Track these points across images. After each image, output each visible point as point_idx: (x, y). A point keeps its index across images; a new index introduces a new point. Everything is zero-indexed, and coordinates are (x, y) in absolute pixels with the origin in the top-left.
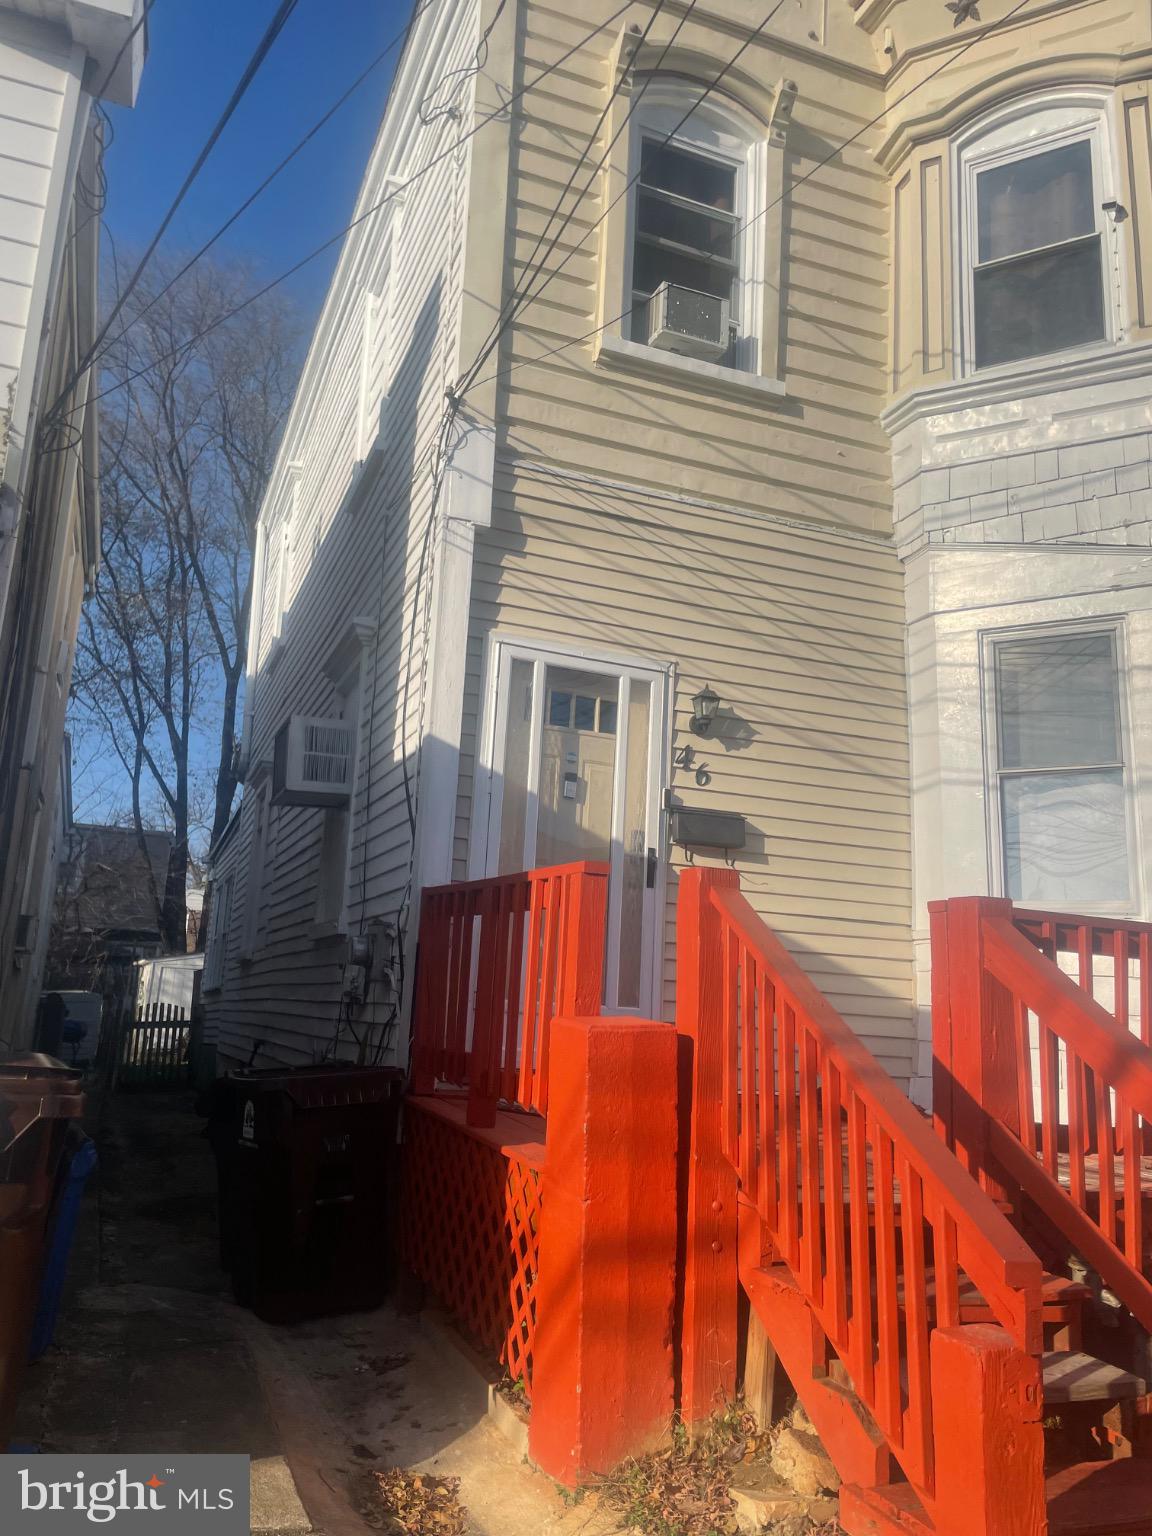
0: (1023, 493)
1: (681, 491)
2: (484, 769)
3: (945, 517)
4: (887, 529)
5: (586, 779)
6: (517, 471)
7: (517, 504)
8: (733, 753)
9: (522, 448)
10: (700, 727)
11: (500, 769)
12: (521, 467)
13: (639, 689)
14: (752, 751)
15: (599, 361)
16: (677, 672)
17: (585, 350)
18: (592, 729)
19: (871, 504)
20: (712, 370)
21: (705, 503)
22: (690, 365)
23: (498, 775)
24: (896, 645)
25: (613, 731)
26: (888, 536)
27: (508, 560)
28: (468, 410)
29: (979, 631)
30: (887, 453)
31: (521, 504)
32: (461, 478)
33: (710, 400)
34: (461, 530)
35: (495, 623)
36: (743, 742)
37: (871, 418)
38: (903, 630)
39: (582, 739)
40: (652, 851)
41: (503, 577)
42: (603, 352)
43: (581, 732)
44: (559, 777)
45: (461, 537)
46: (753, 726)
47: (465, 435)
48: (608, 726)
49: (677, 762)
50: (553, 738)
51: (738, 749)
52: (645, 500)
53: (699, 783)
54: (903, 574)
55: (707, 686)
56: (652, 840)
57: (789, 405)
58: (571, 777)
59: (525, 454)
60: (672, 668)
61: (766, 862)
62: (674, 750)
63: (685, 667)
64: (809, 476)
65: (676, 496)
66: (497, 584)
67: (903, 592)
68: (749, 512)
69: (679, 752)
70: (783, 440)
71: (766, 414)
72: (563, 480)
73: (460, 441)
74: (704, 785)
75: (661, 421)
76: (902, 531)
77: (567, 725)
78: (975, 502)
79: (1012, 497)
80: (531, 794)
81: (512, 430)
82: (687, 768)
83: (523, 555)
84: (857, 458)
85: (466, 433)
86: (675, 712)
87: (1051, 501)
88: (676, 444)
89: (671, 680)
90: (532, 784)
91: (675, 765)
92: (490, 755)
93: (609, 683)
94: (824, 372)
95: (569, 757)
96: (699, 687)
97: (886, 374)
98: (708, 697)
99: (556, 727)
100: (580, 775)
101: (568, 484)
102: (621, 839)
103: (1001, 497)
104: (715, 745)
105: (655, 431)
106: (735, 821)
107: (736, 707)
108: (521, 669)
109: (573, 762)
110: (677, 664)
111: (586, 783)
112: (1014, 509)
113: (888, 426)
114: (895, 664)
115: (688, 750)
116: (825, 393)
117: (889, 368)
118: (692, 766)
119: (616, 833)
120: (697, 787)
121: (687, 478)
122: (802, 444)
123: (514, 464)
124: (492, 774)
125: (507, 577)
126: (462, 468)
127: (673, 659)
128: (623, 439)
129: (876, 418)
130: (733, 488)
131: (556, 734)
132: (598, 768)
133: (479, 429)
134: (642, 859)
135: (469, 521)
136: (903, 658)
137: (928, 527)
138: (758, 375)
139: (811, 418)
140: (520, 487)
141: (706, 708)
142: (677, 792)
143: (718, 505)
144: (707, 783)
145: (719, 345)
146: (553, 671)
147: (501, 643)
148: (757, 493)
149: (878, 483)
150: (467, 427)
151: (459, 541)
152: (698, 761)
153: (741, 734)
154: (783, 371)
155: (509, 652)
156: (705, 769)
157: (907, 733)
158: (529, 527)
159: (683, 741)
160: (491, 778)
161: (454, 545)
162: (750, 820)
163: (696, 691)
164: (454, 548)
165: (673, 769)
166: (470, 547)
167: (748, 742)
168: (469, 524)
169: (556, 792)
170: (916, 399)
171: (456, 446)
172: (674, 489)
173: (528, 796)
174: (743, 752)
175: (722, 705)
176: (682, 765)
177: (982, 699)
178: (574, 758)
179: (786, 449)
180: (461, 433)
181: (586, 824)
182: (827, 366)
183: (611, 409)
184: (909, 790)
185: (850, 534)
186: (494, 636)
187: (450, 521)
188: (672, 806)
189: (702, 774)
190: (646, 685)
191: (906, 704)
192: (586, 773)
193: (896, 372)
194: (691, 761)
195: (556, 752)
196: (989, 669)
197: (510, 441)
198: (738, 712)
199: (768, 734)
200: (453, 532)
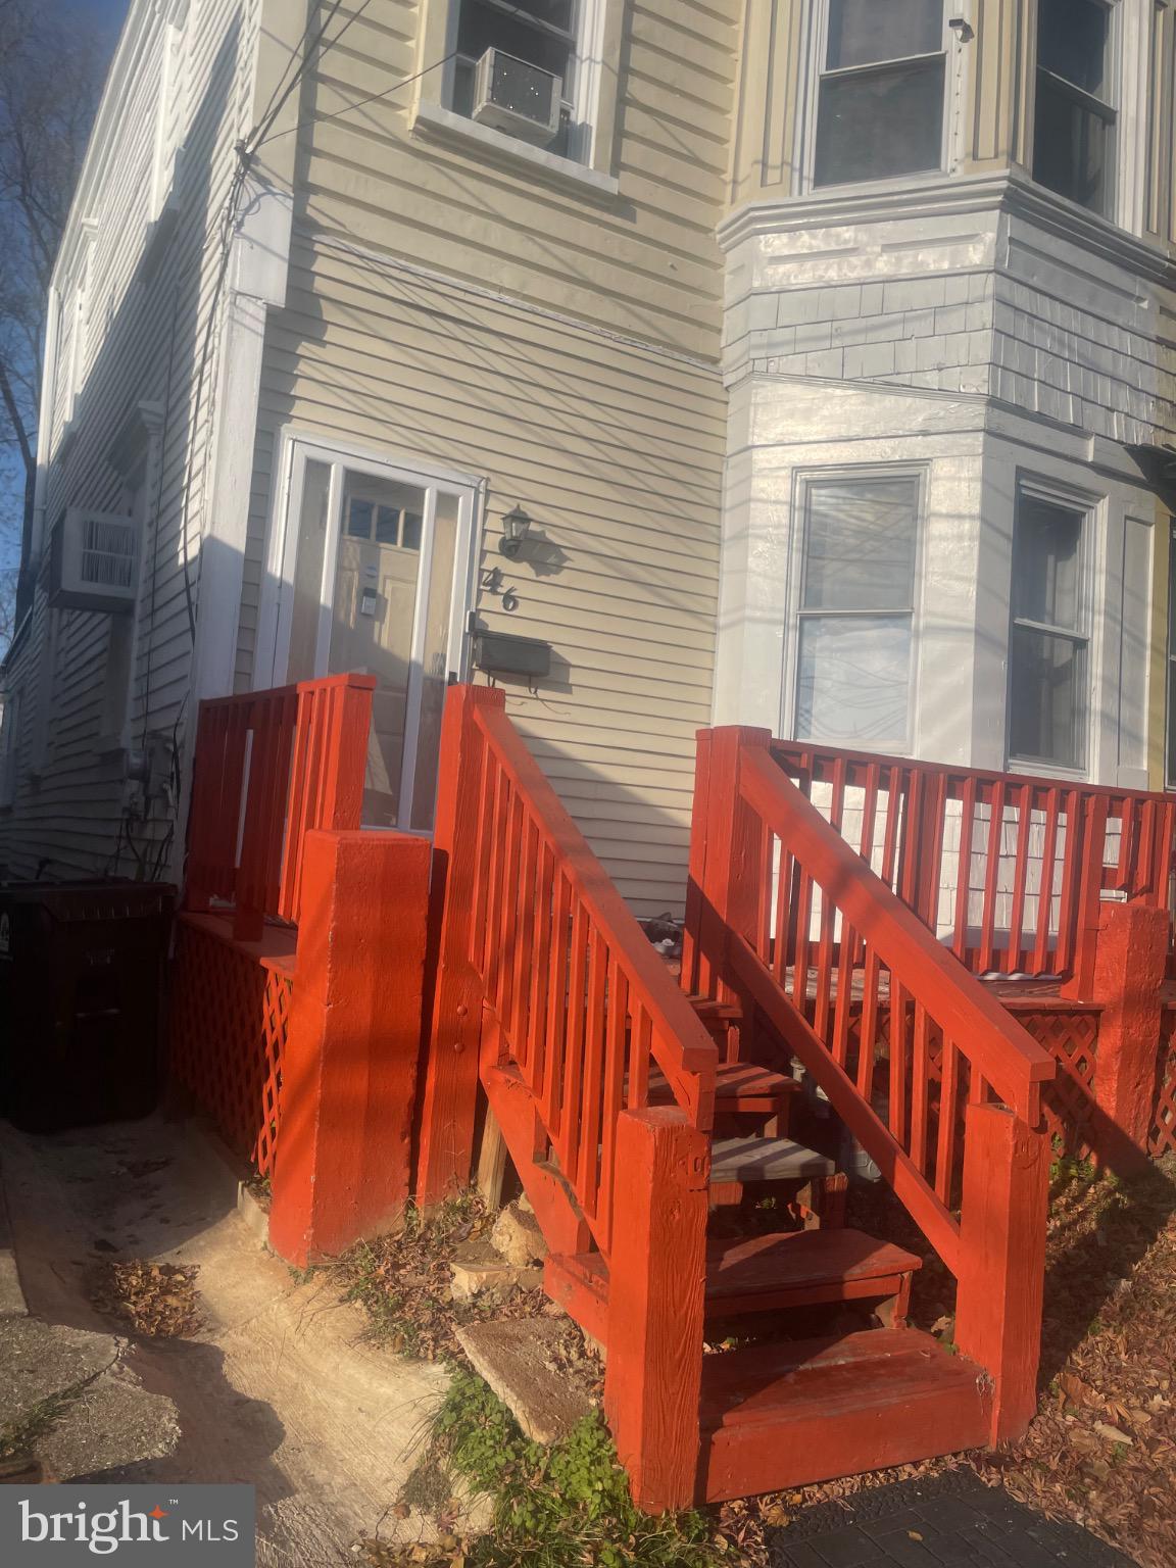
0: (847, 326)
1: (501, 289)
2: (273, 578)
3: (771, 345)
4: (716, 355)
5: (386, 596)
6: (318, 248)
7: (316, 285)
8: (543, 578)
9: (324, 222)
10: (510, 549)
11: (290, 578)
12: (322, 243)
13: (447, 503)
14: (562, 578)
15: (415, 131)
16: (489, 488)
17: (400, 116)
18: (395, 543)
19: (701, 325)
20: (540, 156)
21: (527, 305)
22: (516, 147)
23: (288, 585)
24: (714, 477)
25: (417, 547)
26: (715, 361)
27: (305, 348)
28: (261, 170)
29: (793, 468)
30: (719, 271)
31: (320, 285)
32: (252, 248)
33: (537, 190)
34: (251, 308)
35: (289, 418)
36: (555, 567)
37: (707, 230)
38: (723, 462)
39: (383, 552)
40: (453, 675)
41: (299, 367)
42: (419, 120)
43: (382, 545)
44: (357, 593)
45: (251, 315)
46: (564, 551)
47: (257, 199)
48: (412, 540)
49: (484, 584)
50: (351, 549)
51: (549, 575)
52: (460, 295)
53: (505, 607)
54: (727, 403)
55: (518, 506)
56: (453, 663)
57: (622, 205)
58: (369, 592)
59: (327, 228)
60: (483, 483)
61: (570, 692)
62: (481, 571)
63: (497, 483)
64: (637, 286)
65: (494, 295)
66: (293, 374)
67: (726, 422)
68: (573, 320)
69: (486, 574)
70: (615, 244)
71: (596, 213)
72: (370, 263)
73: (251, 205)
74: (511, 610)
75: (482, 208)
76: (729, 356)
77: (367, 536)
78: (802, 332)
79: (836, 330)
80: (325, 608)
81: (314, 200)
82: (494, 592)
83: (323, 343)
84: (689, 273)
85: (259, 197)
86: (484, 531)
87: (872, 337)
88: (497, 236)
89: (481, 497)
90: (325, 596)
91: (482, 587)
92: (280, 563)
93: (416, 493)
94: (661, 173)
95: (368, 572)
96: (511, 506)
97: (725, 183)
98: (517, 517)
99: (355, 538)
100: (380, 591)
101: (376, 268)
102: (421, 660)
103: (826, 328)
104: (524, 569)
105: (474, 218)
106: (541, 648)
107: (550, 530)
108: (316, 471)
109: (372, 577)
110: (488, 480)
111: (387, 600)
112: (837, 343)
113: (723, 240)
114: (712, 496)
115: (497, 574)
116: (661, 198)
117: (728, 177)
118: (500, 590)
119: (415, 654)
120: (505, 611)
121: (508, 275)
122: (632, 250)
123: (314, 238)
124: (281, 583)
125: (303, 367)
126: (254, 236)
127: (484, 474)
128: (439, 224)
129: (711, 230)
130: (557, 292)
131: (354, 545)
132: (400, 585)
133: (274, 194)
134: (442, 682)
135: (261, 299)
136: (720, 491)
137: (753, 354)
138: (590, 168)
139: (644, 223)
140: (321, 265)
141: (515, 529)
142: (483, 616)
143: (540, 309)
144: (514, 607)
145: (548, 128)
146: (352, 478)
147: (294, 441)
148: (583, 300)
149: (709, 302)
150: (261, 190)
151: (247, 321)
152: (506, 585)
153: (552, 560)
154: (617, 167)
155: (303, 452)
156: (513, 594)
157: (718, 570)
158: (329, 313)
159: (491, 563)
160: (280, 587)
161: (242, 324)
162: (555, 648)
163: (507, 511)
164: (243, 329)
165: (480, 592)
166: (261, 329)
167: (558, 568)
168: (260, 303)
169: (354, 608)
170: (752, 214)
171: (247, 211)
172: (494, 287)
173: (321, 610)
174: (553, 579)
175: (533, 527)
176: (489, 588)
177: (790, 537)
178: (374, 573)
179: (616, 255)
180: (253, 196)
181: (385, 643)
182: (664, 166)
183: (428, 188)
184: (715, 626)
185: (677, 355)
186: (287, 432)
187: (238, 297)
188: (476, 630)
189: (510, 599)
190: (454, 499)
191: (719, 539)
192: (387, 589)
193: (735, 182)
194: (499, 584)
195: (354, 565)
196: (800, 508)
197: (310, 211)
198: (549, 536)
199: (578, 560)
200: (241, 309)
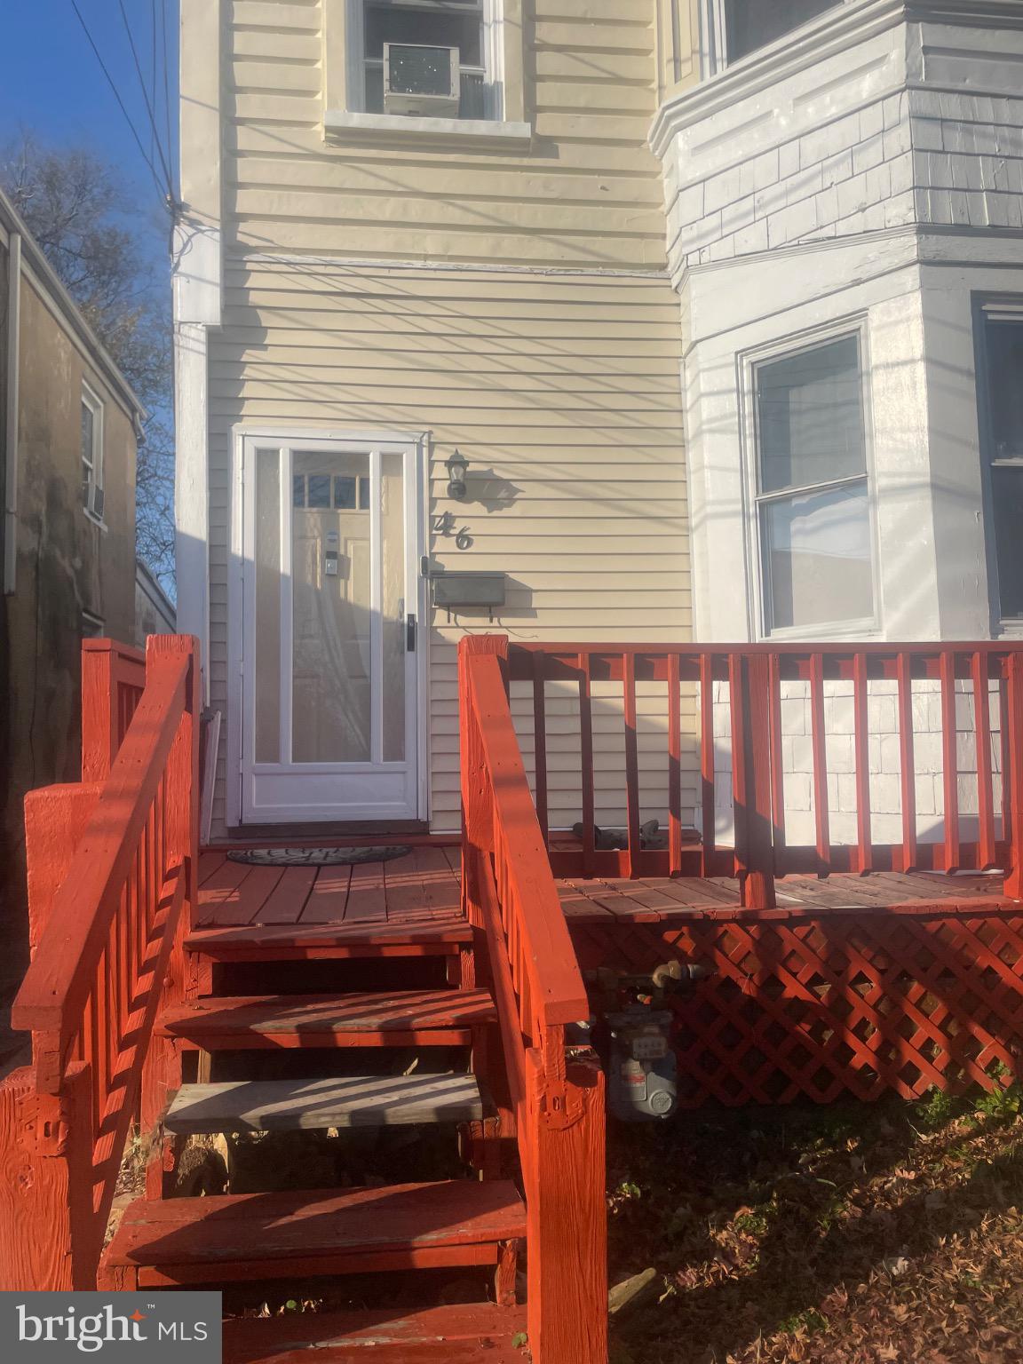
0: (768, 194)
1: (426, 257)
2: (235, 557)
3: (701, 237)
4: (661, 260)
5: (349, 556)
6: (249, 266)
7: (250, 299)
8: (495, 513)
9: (253, 242)
10: (460, 491)
11: (250, 555)
12: (252, 262)
13: (391, 463)
14: (516, 510)
15: (328, 140)
16: (432, 440)
17: (314, 131)
18: (355, 508)
19: (642, 235)
20: (447, 125)
21: (451, 265)
22: (422, 124)
23: (249, 561)
24: (672, 381)
25: (368, 507)
26: (663, 267)
27: (249, 355)
28: (192, 214)
29: (737, 353)
30: (659, 178)
31: (255, 298)
32: (188, 282)
33: (452, 157)
34: (193, 333)
35: (240, 418)
36: (506, 502)
37: (639, 143)
38: (679, 364)
39: (341, 517)
40: (411, 617)
41: (245, 372)
42: (328, 129)
43: (340, 511)
44: (321, 556)
45: (193, 339)
46: (514, 484)
47: (189, 240)
48: (365, 504)
49: (437, 529)
50: (312, 521)
51: (501, 510)
52: (385, 272)
53: (459, 546)
54: (679, 305)
55: (457, 451)
56: (411, 607)
57: (544, 145)
58: (331, 555)
59: (256, 247)
60: (425, 438)
61: (535, 616)
62: (432, 518)
63: (439, 435)
64: (566, 217)
65: (418, 264)
66: (239, 380)
67: (680, 323)
68: (500, 267)
69: (438, 519)
70: (535, 184)
71: (515, 161)
72: (297, 267)
73: (185, 245)
74: (464, 549)
75: (400, 189)
76: (673, 258)
77: (328, 505)
78: (728, 214)
79: (758, 201)
80: (284, 576)
81: (242, 227)
82: (447, 534)
83: (265, 347)
84: (623, 189)
85: (190, 238)
86: (431, 481)
87: (793, 198)
88: (417, 210)
89: (425, 450)
90: (285, 565)
91: (434, 532)
92: (241, 543)
93: (360, 460)
94: (582, 103)
95: (330, 537)
96: (452, 451)
97: (652, 91)
98: (456, 462)
99: (315, 510)
100: (342, 552)
101: (302, 270)
102: (379, 609)
103: (748, 204)
104: (477, 508)
105: (393, 200)
106: (498, 579)
107: (496, 468)
108: (266, 459)
109: (334, 541)
110: (430, 433)
111: (349, 559)
112: (760, 215)
113: (655, 148)
114: (670, 400)
115: (449, 519)
116: (584, 126)
117: (655, 85)
118: (452, 532)
119: (374, 604)
120: (459, 551)
121: (432, 242)
122: (559, 185)
123: (245, 259)
124: (243, 561)
125: (249, 372)
126: (188, 272)
127: (426, 428)
128: (360, 215)
129: (643, 142)
130: (482, 245)
131: (313, 516)
132: (360, 543)
133: (203, 232)
134: (403, 625)
135: (200, 323)
136: (680, 393)
137: (685, 251)
138: (508, 123)
139: (568, 155)
140: (253, 281)
141: (457, 474)
142: (438, 559)
143: (465, 265)
144: (468, 546)
145: (450, 98)
146: (299, 457)
147: (244, 436)
148: (510, 245)
149: (652, 211)
150: (191, 231)
151: (192, 344)
152: (458, 526)
153: (503, 494)
154: (532, 110)
155: (251, 445)
156: (465, 533)
157: (685, 472)
158: (266, 319)
159: (439, 510)
160: (243, 564)
161: (187, 348)
162: (511, 575)
163: (447, 457)
164: (188, 352)
165: (432, 537)
166: (203, 348)
167: (511, 501)
168: (200, 326)
169: (319, 570)
170: (667, 113)
171: (182, 252)
172: (417, 257)
173: (281, 577)
174: (506, 512)
175: (471, 468)
176: (441, 532)
177: (741, 425)
178: (336, 537)
179: (541, 194)
180: (186, 238)
181: (351, 598)
182: (582, 95)
183: (345, 187)
184: (688, 528)
185: (617, 272)
186: (237, 429)
187: (182, 326)
188: (430, 570)
189: (464, 539)
190: (398, 457)
191: (683, 440)
192: (351, 551)
193: (660, 87)
194: (451, 527)
195: (316, 533)
196: (749, 392)
197: (240, 237)
198: (497, 473)
199: (530, 490)
200: (185, 336)
